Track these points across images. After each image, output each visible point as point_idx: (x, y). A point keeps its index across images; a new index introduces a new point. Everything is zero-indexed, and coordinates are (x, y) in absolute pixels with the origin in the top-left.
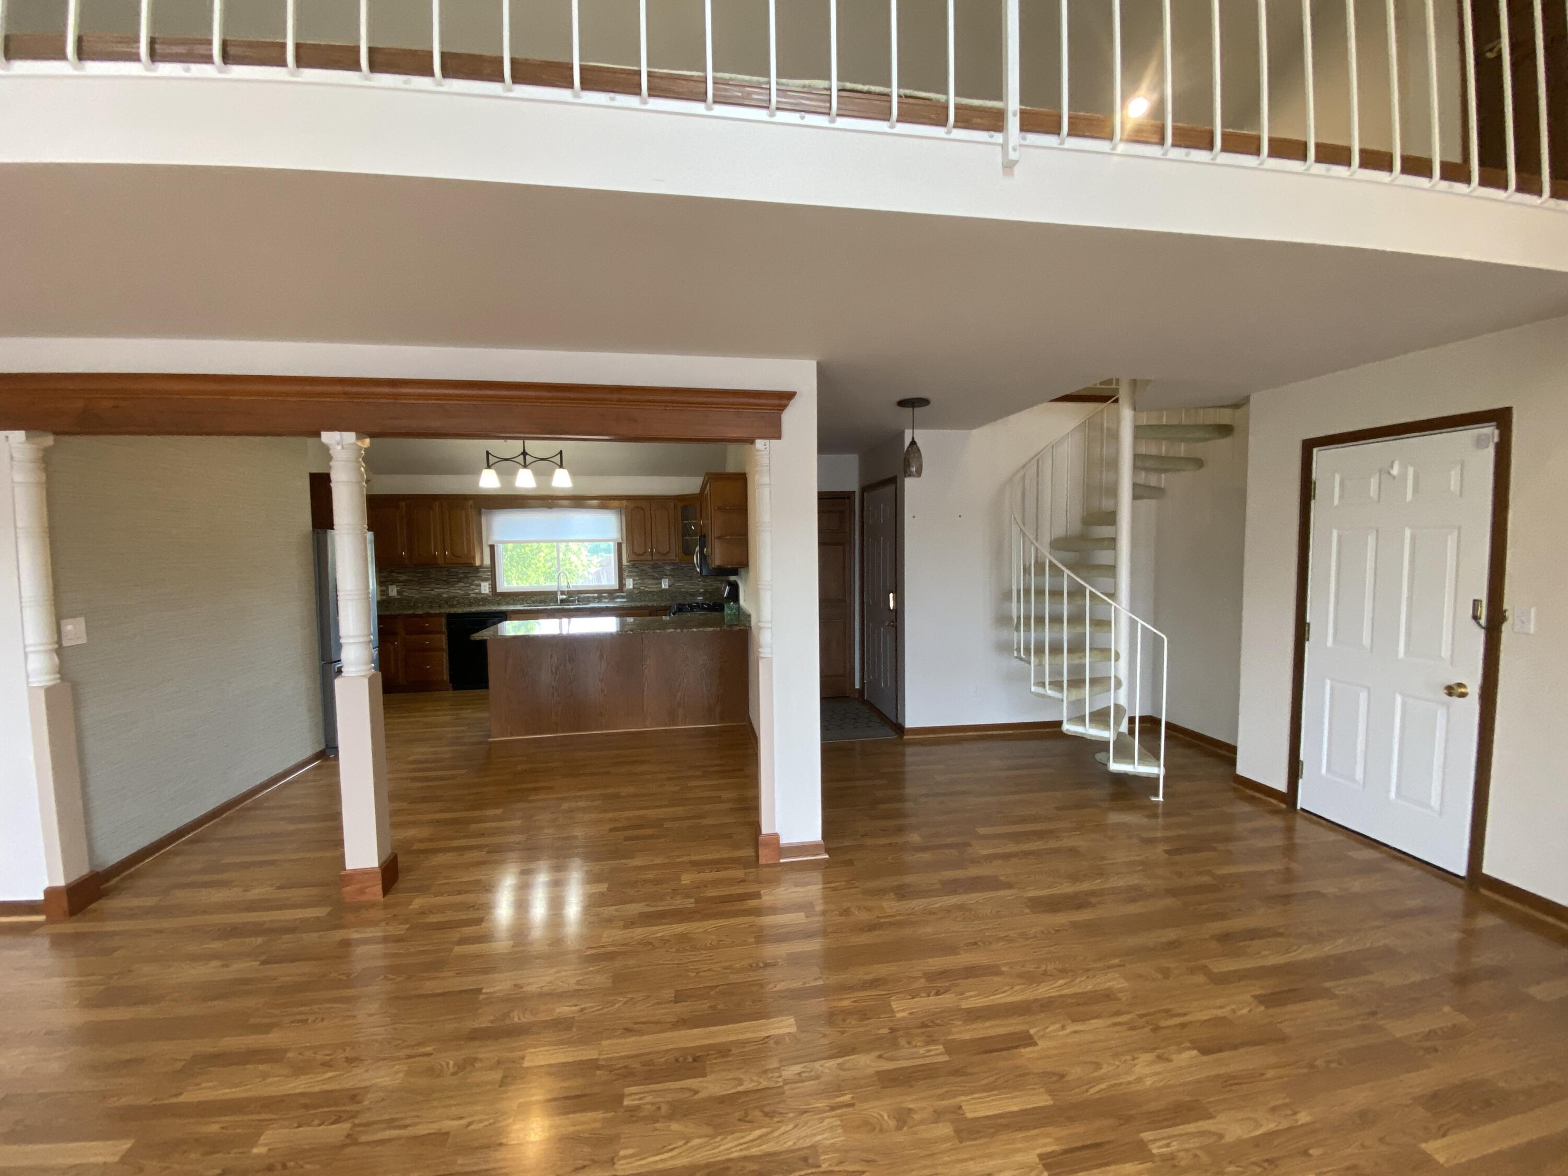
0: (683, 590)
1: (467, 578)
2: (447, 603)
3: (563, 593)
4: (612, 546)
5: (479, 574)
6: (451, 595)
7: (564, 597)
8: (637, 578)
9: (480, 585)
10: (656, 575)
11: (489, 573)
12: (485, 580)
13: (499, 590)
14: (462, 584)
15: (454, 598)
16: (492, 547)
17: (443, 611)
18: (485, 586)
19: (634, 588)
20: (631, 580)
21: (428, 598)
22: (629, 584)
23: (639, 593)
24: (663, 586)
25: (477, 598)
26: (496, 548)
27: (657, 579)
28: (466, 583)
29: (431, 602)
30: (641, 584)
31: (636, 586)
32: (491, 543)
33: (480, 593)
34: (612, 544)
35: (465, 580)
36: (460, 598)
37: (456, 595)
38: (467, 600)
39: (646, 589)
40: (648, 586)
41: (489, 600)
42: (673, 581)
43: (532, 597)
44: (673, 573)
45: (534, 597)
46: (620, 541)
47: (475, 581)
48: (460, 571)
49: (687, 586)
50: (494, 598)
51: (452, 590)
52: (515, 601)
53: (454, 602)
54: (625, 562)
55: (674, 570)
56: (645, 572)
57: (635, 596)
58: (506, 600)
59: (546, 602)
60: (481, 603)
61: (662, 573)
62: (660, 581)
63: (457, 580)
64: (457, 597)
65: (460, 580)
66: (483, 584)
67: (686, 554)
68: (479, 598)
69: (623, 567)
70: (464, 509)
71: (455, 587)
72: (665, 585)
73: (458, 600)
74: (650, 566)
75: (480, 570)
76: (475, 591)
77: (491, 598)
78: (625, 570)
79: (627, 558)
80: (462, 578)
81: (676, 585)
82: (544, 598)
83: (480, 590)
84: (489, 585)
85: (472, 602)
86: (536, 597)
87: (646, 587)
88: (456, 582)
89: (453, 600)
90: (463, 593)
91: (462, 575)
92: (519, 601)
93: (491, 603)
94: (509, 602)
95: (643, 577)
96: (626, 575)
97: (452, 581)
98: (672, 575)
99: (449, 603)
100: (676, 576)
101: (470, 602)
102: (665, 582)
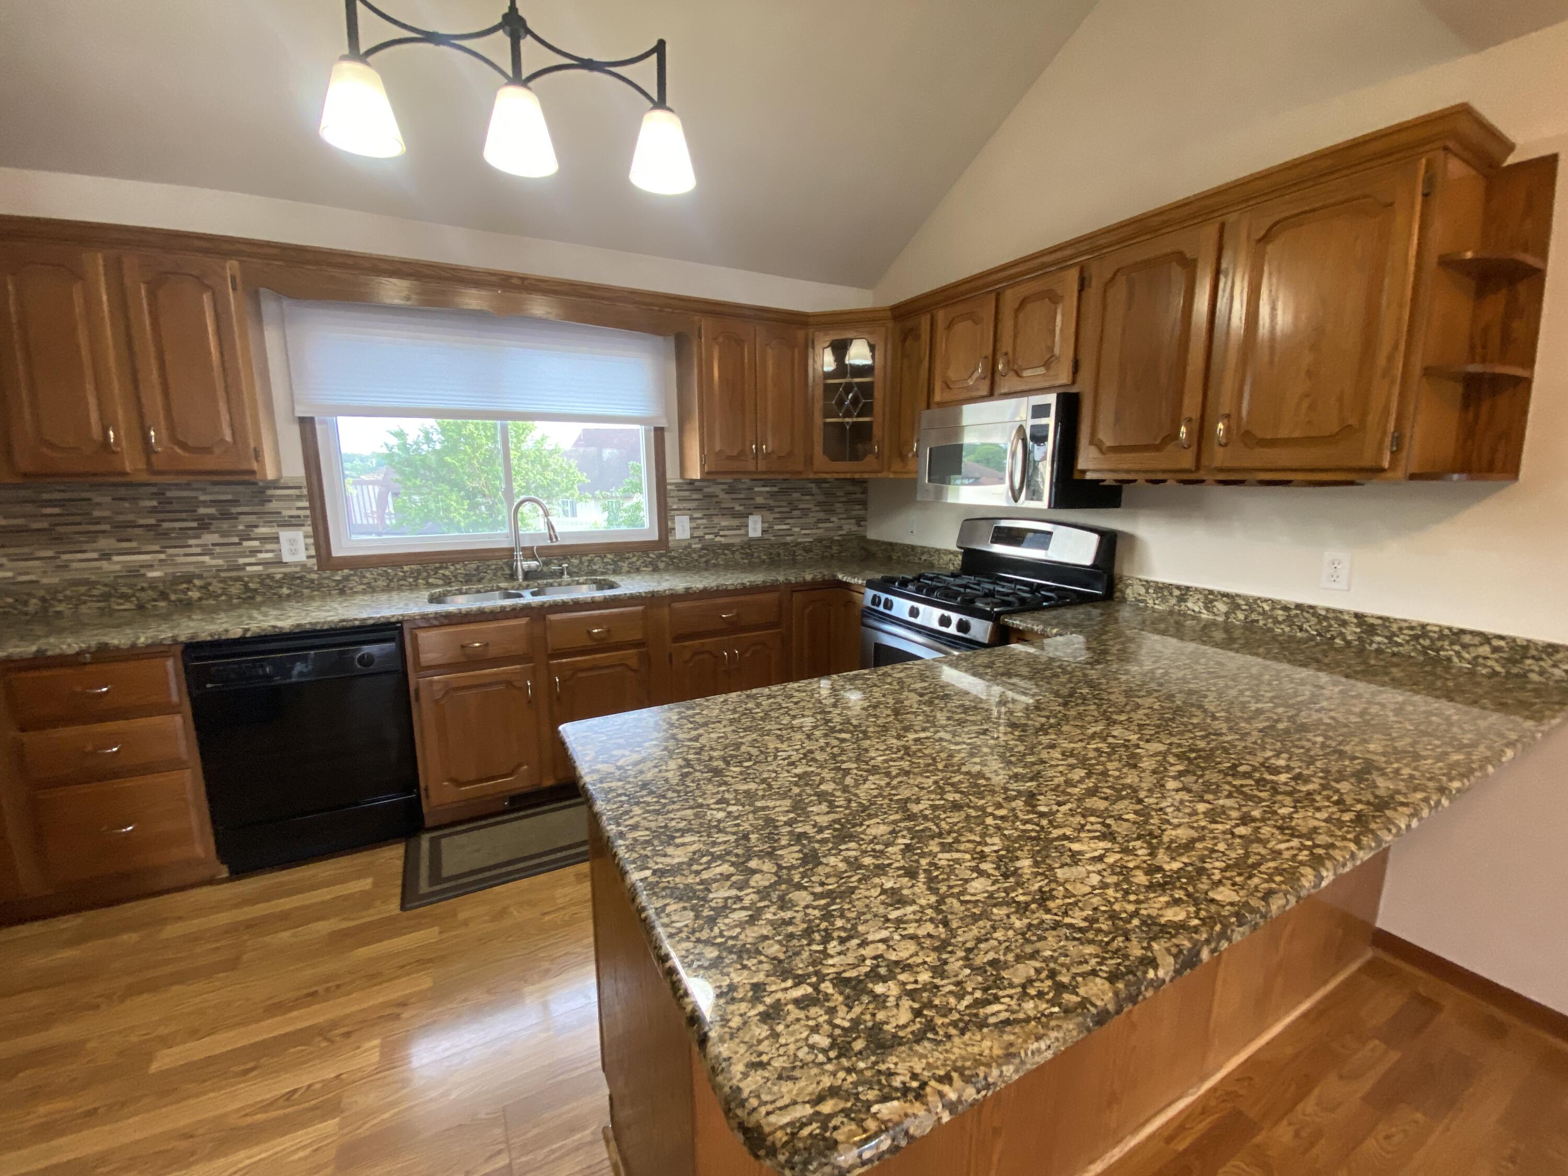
0: (789, 539)
1: (235, 517)
2: (164, 596)
3: (529, 553)
4: (640, 434)
5: (273, 506)
6: (178, 571)
7: (534, 564)
8: (697, 515)
9: (276, 539)
10: (739, 508)
11: (306, 504)
12: (292, 523)
13: (337, 552)
14: (215, 538)
15: (188, 579)
16: (307, 425)
17: (165, 633)
18: (292, 542)
19: (692, 537)
20: (687, 518)
21: (92, 584)
22: (682, 528)
23: (702, 549)
24: (752, 534)
25: (270, 576)
26: (318, 427)
27: (735, 515)
28: (224, 534)
29: (106, 597)
30: (705, 527)
31: (698, 533)
32: (301, 412)
33: (280, 563)
34: (641, 429)
35: (225, 525)
36: (209, 580)
37: (197, 571)
38: (239, 585)
39: (718, 539)
40: (722, 533)
41: (312, 581)
42: (770, 517)
43: (441, 568)
44: (772, 503)
45: (447, 568)
46: (662, 423)
47: (256, 526)
48: (202, 498)
49: (797, 529)
50: (325, 575)
51: (178, 555)
52: (391, 581)
53: (190, 593)
54: (673, 476)
55: (772, 495)
56: (715, 499)
57: (695, 556)
58: (364, 577)
59: (482, 578)
60: (285, 591)
61: (752, 502)
62: (744, 520)
63: (195, 524)
64: (200, 577)
65: (204, 525)
66: (285, 535)
67: (834, 459)
68: (278, 577)
69: (669, 487)
70: (208, 287)
71: (190, 546)
72: (755, 530)
73: (205, 587)
74: (725, 487)
75: (270, 492)
76: (261, 556)
77: (314, 576)
78: (672, 494)
79: (702, 466)
80: (212, 517)
81: (776, 527)
82: (477, 569)
83: (272, 551)
84: (306, 537)
85: (256, 590)
86: (452, 568)
87: (716, 535)
88: (190, 532)
89: (185, 586)
90: (220, 562)
91: (212, 511)
92: (404, 578)
93: (318, 590)
94: (373, 584)
95: (711, 512)
96: (675, 507)
97: (174, 529)
98: (770, 509)
99: (173, 597)
100: (776, 510)
101: (247, 588)
102: (755, 522)
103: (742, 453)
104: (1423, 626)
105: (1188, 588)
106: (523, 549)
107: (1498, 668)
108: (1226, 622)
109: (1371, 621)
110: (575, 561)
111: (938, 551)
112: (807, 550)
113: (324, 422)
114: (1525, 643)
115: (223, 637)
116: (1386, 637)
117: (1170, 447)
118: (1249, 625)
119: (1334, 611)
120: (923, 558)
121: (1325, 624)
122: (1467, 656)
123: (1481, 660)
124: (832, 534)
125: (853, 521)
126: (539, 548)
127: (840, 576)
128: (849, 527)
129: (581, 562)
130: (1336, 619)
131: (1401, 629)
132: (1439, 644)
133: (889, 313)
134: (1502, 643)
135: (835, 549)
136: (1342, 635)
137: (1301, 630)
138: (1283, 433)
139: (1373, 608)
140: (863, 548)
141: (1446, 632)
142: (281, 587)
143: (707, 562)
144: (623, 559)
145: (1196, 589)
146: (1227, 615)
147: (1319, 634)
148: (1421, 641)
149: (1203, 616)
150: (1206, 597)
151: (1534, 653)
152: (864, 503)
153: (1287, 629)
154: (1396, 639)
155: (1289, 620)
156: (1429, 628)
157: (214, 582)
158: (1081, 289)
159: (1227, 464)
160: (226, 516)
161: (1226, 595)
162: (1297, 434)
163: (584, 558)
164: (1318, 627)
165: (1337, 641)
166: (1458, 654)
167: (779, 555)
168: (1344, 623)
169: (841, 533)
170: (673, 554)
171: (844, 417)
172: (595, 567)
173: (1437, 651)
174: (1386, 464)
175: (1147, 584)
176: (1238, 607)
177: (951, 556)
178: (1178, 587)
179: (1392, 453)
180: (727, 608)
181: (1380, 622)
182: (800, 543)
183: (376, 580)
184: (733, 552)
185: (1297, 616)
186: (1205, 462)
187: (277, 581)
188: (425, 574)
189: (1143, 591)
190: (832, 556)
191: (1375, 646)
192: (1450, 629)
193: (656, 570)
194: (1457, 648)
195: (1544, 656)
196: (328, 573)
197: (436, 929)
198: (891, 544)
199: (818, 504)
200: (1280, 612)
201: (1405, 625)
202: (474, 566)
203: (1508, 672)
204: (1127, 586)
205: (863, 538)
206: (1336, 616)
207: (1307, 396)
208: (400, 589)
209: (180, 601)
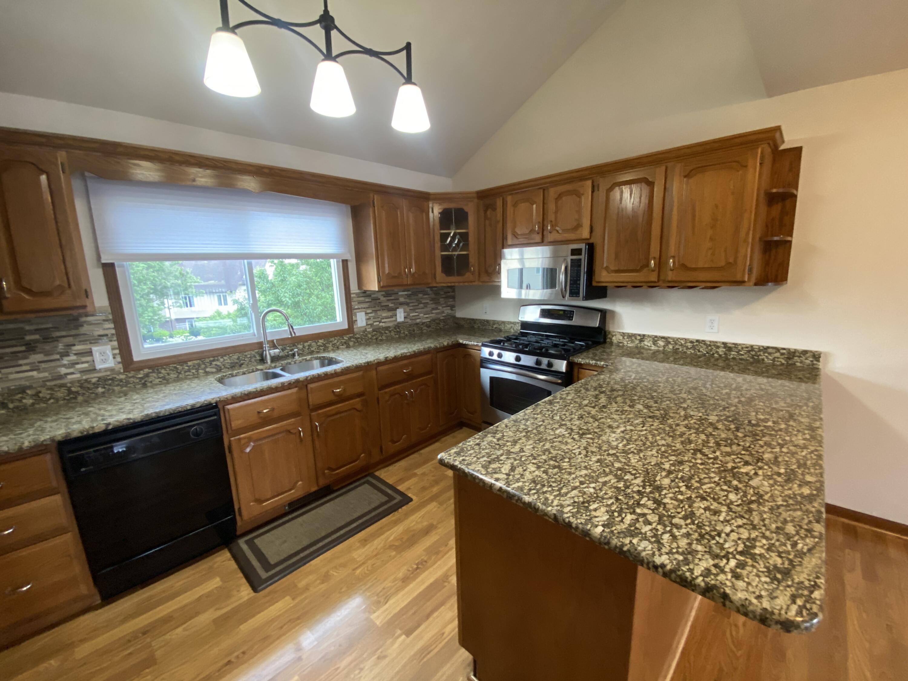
0: (418, 321)
1: (55, 340)
3: (274, 344)
5: (85, 329)
6: (12, 385)
7: (274, 351)
9: (90, 353)
11: (112, 326)
12: (102, 340)
14: (39, 357)
15: (22, 390)
16: (109, 269)
17: (38, 435)
18: (102, 353)
19: (367, 325)
20: (364, 313)
22: (361, 320)
23: (374, 331)
25: (87, 381)
26: (117, 269)
27: (390, 309)
28: (47, 354)
30: (374, 318)
31: (370, 322)
32: (105, 259)
33: (94, 370)
34: (334, 261)
35: (47, 347)
36: (39, 389)
37: (27, 383)
38: (63, 389)
39: (381, 324)
40: (383, 321)
41: (121, 380)
42: (408, 309)
43: (214, 361)
44: (408, 301)
45: (218, 360)
46: (348, 257)
47: (74, 345)
48: (27, 328)
49: (422, 315)
50: (130, 375)
51: (11, 373)
52: (180, 373)
53: (24, 401)
54: (354, 288)
55: (409, 296)
56: (378, 301)
57: (370, 336)
58: (160, 373)
59: (242, 364)
60: (100, 390)
61: (398, 301)
62: (394, 312)
63: (23, 348)
64: (30, 387)
65: (31, 348)
66: (96, 349)
67: (447, 275)
68: (94, 380)
69: (352, 296)
70: (43, 172)
71: (21, 365)
72: (400, 318)
73: (37, 394)
74: (383, 293)
75: (84, 319)
76: (78, 366)
77: (122, 377)
78: (355, 299)
79: (379, 282)
80: (36, 341)
81: (411, 315)
82: (238, 359)
83: (87, 362)
84: (113, 349)
85: (77, 392)
86: (222, 360)
87: (380, 322)
88: (20, 355)
89: (20, 395)
90: (46, 374)
91: (37, 337)
92: (189, 371)
93: (126, 386)
94: (167, 377)
95: (377, 308)
96: (356, 307)
97: (7, 353)
98: (407, 304)
99: (11, 406)
100: (411, 305)
101: (70, 392)
102: (400, 313)
103: (400, 274)
104: (752, 346)
105: (644, 335)
106: (269, 342)
107: (783, 362)
108: (664, 350)
109: (730, 345)
110: (300, 347)
111: (504, 322)
112: (428, 326)
113: (123, 266)
114: (793, 351)
115: (91, 432)
116: (737, 352)
117: (645, 270)
118: (675, 351)
119: (713, 342)
120: (495, 326)
121: (710, 348)
122: (770, 357)
123: (776, 359)
124: (439, 316)
125: (449, 308)
126: (277, 340)
127: (461, 341)
128: (448, 311)
129: (304, 347)
130: (714, 345)
131: (742, 348)
132: (759, 353)
133: (475, 195)
134: (784, 351)
135: (442, 325)
136: (717, 352)
137: (699, 351)
138: (700, 265)
139: (730, 339)
140: (456, 323)
141: (761, 348)
142: (97, 388)
143: (376, 339)
144: (329, 342)
145: (648, 336)
146: (664, 347)
147: (707, 353)
148: (751, 353)
149: (653, 348)
150: (653, 339)
151: (797, 354)
152: (453, 298)
153: (693, 352)
154: (741, 352)
155: (693, 347)
156: (754, 347)
157: (43, 390)
158: (593, 192)
159: (674, 279)
160: (47, 339)
161: (663, 338)
162: (706, 266)
163: (306, 344)
164: (707, 350)
165: (716, 355)
166: (767, 357)
167: (414, 331)
168: (718, 347)
169: (443, 315)
170: (357, 336)
171: (452, 251)
172: (312, 349)
173: (758, 356)
174: (746, 279)
175: (623, 335)
176: (669, 343)
177: (512, 325)
178: (639, 335)
179: (748, 274)
180: (405, 366)
181: (733, 345)
182: (424, 323)
183: (168, 374)
184: (390, 332)
185: (697, 345)
186: (662, 278)
187: (94, 384)
188: (203, 366)
189: (621, 338)
190: (441, 328)
191: (732, 356)
192: (763, 347)
193: (348, 347)
194: (766, 354)
195: (802, 355)
196: (132, 374)
197: (288, 598)
198: (473, 320)
199: (432, 299)
200: (689, 344)
201: (744, 346)
202: (236, 357)
203: (788, 363)
204: (613, 336)
205: (454, 317)
206: (714, 344)
207: (710, 249)
208: (186, 378)
209: (17, 407)
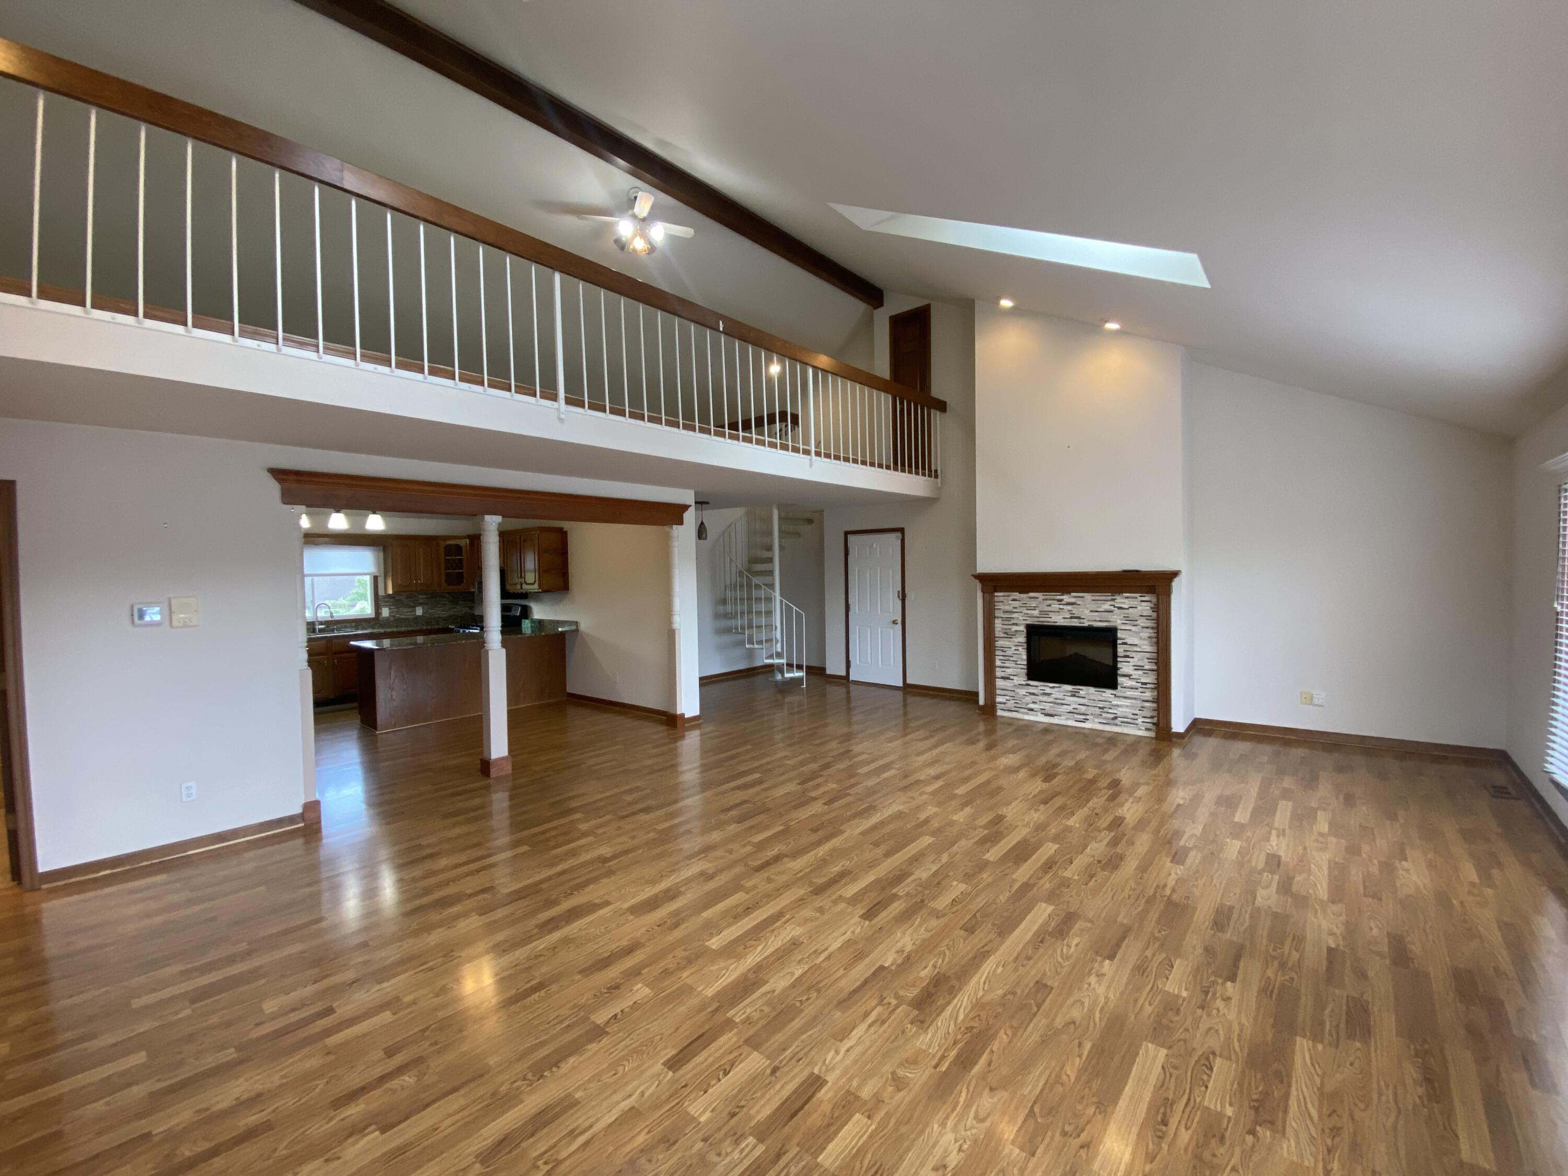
0: (436, 616)
3: (321, 623)
4: (368, 579)
7: (323, 626)
8: (393, 608)
10: (411, 604)
20: (388, 608)
22: (385, 612)
23: (396, 619)
24: (418, 613)
27: (410, 607)
30: (396, 612)
31: (391, 614)
34: (368, 577)
39: (402, 618)
40: (404, 614)
42: (426, 607)
44: (427, 601)
46: (376, 575)
54: (381, 592)
55: (428, 598)
56: (400, 601)
61: (417, 602)
62: (414, 609)
67: (449, 584)
69: (380, 598)
74: (405, 596)
78: (381, 600)
79: (395, 590)
81: (429, 610)
87: (401, 615)
95: (399, 606)
96: (382, 604)
98: (426, 604)
100: (429, 604)
102: (419, 610)
103: (410, 583)
124: (457, 613)
125: (468, 608)
128: (466, 610)
133: (466, 537)
169: (462, 613)
170: (381, 620)
171: (453, 570)
199: (451, 602)
